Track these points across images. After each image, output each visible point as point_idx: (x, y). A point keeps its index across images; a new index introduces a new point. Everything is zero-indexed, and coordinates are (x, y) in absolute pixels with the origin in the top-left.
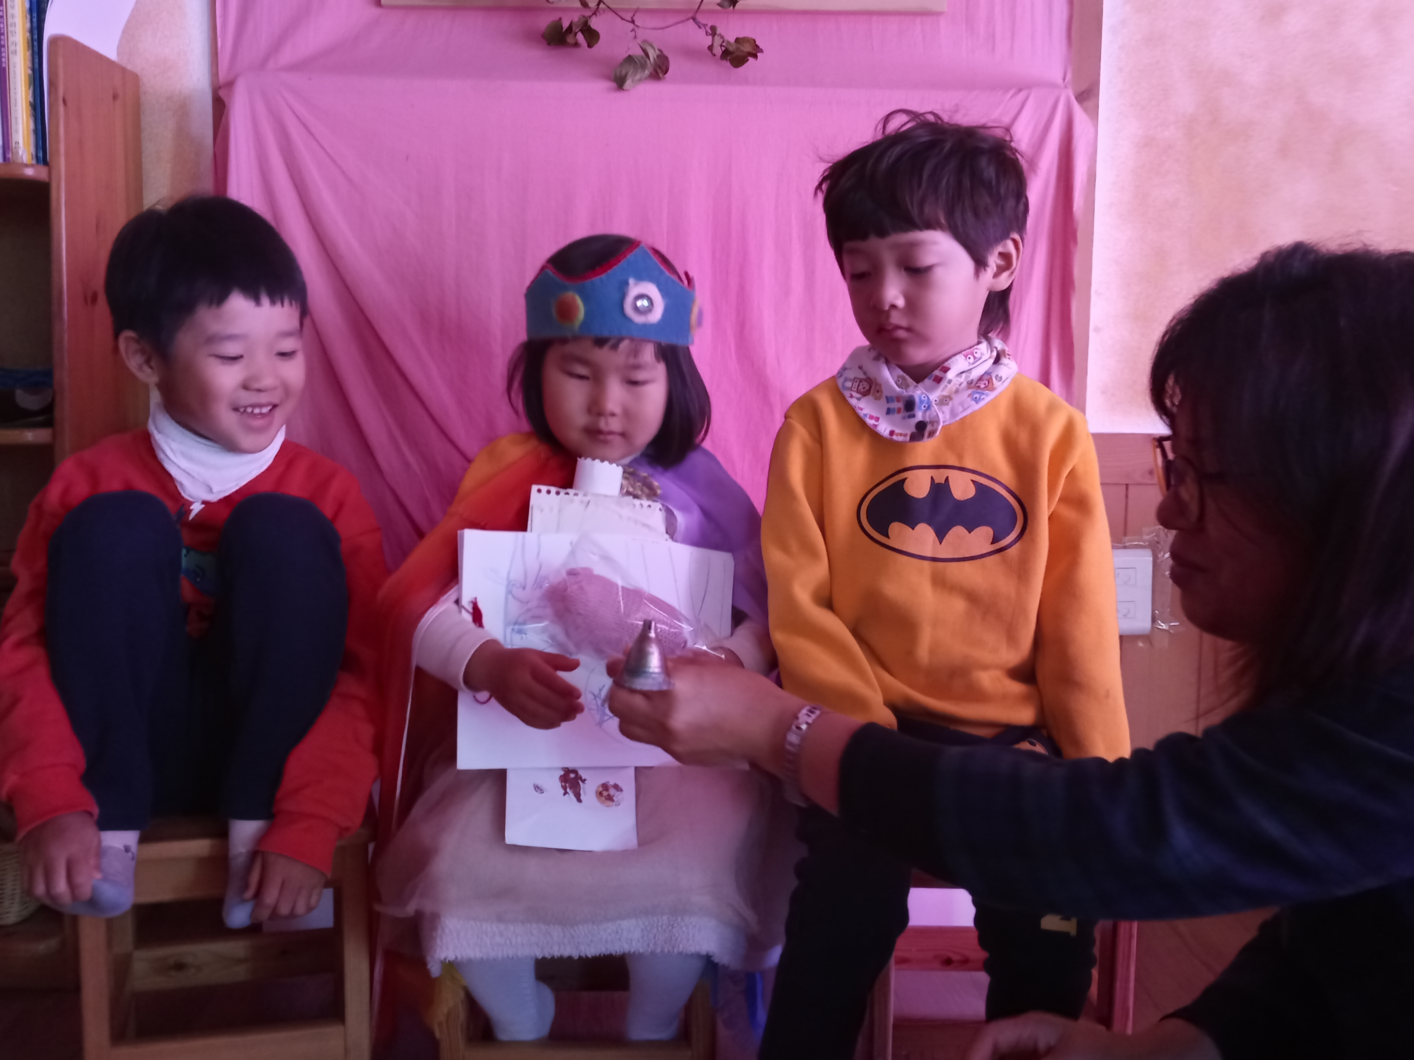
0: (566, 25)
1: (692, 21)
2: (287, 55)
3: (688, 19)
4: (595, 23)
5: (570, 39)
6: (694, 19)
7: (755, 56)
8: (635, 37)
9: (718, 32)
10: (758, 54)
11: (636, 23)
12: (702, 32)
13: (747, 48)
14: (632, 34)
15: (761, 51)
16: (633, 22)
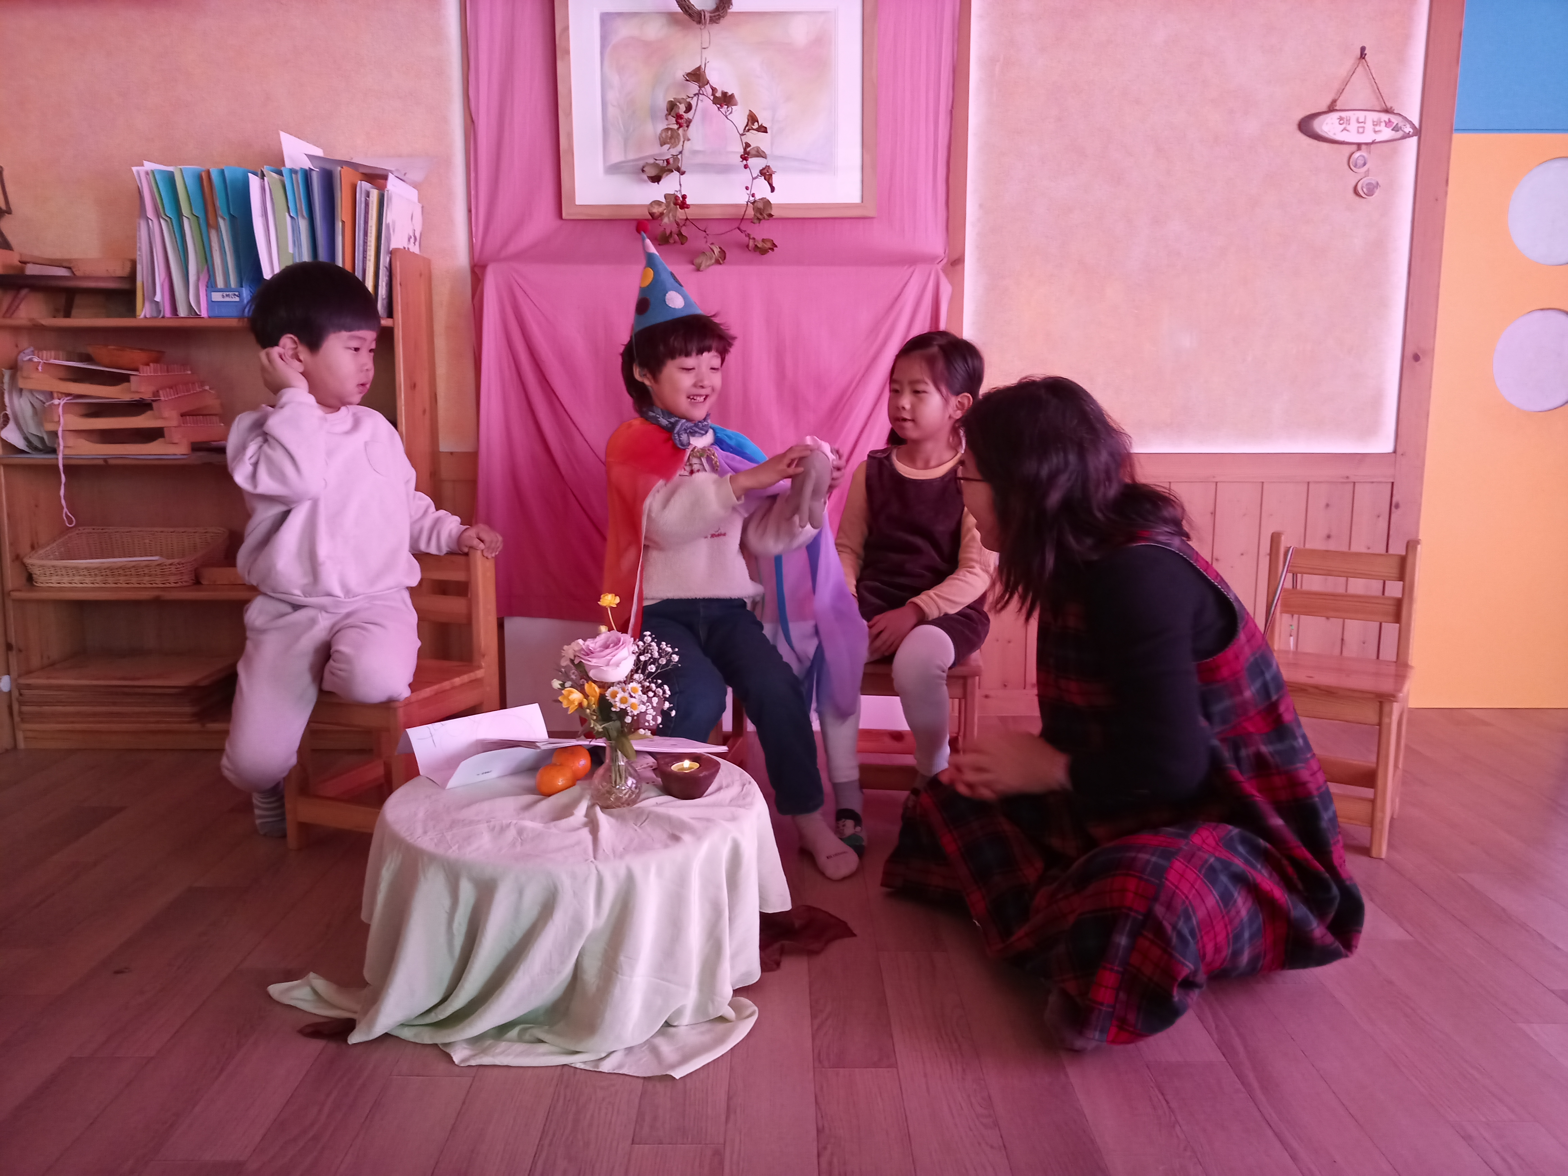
0: (668, 232)
1: (737, 229)
2: (512, 248)
3: (736, 228)
4: (684, 231)
5: (671, 241)
6: (739, 229)
7: (772, 249)
8: (707, 242)
9: (751, 237)
10: (775, 248)
11: (707, 232)
12: (743, 235)
13: (768, 245)
14: (705, 240)
15: (776, 246)
16: (705, 232)
